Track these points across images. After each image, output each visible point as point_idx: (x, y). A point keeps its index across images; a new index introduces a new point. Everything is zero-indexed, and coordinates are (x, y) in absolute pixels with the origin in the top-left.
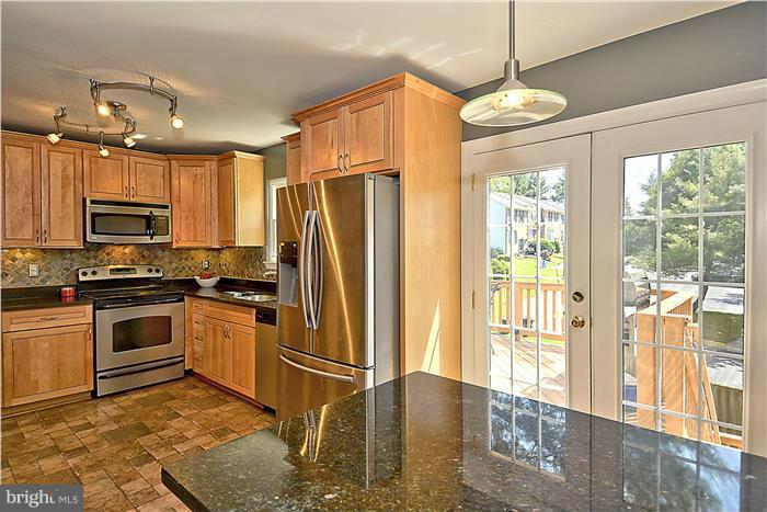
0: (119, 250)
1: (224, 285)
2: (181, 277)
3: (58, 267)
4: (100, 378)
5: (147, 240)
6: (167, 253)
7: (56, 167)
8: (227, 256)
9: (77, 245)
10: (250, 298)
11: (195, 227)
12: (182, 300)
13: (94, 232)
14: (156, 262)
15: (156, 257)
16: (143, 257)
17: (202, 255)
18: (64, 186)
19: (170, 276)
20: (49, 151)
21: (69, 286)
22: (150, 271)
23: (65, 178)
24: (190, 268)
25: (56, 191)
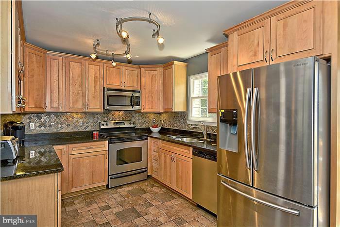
0: (117, 113)
1: (164, 131)
2: (144, 126)
3: (91, 122)
4: (111, 178)
5: (130, 108)
6: (137, 115)
7: (92, 72)
8: (164, 117)
9: (101, 110)
10: (180, 139)
11: (152, 101)
12: (146, 139)
13: (108, 104)
14: (133, 119)
15: (133, 117)
16: (127, 116)
17: (152, 116)
18: (96, 82)
19: (138, 126)
20: (89, 64)
21: (97, 131)
22: (130, 124)
23: (96, 78)
24: (147, 122)
25: (92, 84)
